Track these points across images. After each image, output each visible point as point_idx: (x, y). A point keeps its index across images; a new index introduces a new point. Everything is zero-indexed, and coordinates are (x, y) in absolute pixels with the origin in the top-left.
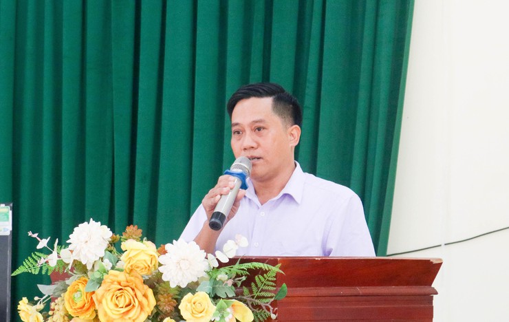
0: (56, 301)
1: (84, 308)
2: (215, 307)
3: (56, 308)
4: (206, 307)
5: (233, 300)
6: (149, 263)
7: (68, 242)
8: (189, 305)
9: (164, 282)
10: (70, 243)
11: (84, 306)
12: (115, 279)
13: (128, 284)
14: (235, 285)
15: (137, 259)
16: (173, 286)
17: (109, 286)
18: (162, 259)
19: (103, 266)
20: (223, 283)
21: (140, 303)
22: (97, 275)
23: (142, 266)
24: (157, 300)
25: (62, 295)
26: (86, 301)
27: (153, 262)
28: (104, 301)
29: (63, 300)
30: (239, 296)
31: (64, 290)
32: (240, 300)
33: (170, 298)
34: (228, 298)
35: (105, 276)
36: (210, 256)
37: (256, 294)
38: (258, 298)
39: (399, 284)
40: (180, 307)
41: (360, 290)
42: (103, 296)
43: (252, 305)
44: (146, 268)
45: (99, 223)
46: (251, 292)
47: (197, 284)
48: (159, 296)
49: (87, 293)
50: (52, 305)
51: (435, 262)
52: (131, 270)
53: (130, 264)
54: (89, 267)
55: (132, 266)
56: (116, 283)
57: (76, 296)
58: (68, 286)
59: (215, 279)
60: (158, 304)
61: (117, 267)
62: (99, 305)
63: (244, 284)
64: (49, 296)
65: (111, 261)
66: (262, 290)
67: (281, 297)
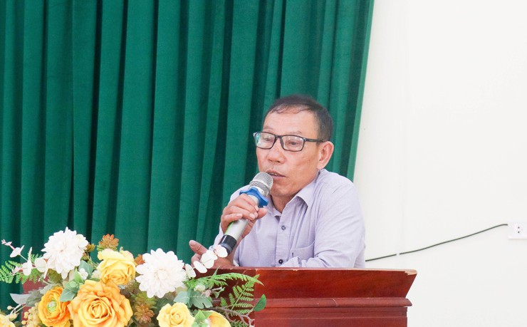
0: (30, 310)
1: (59, 318)
2: (194, 318)
3: (30, 317)
4: (185, 319)
5: (210, 311)
6: (126, 273)
7: (43, 250)
8: (167, 316)
9: (141, 292)
10: (45, 252)
11: (58, 316)
12: (92, 289)
13: (103, 294)
14: (212, 296)
15: (113, 269)
16: (150, 296)
17: (85, 297)
18: (140, 269)
19: (79, 276)
20: (201, 293)
21: (117, 313)
22: (73, 285)
23: (119, 276)
24: (134, 311)
25: (36, 304)
26: (61, 311)
27: (131, 272)
28: (80, 312)
29: (37, 309)
30: (216, 307)
31: (38, 299)
32: (217, 311)
33: (147, 308)
34: (205, 309)
35: (81, 286)
36: (188, 266)
37: (233, 305)
38: (236, 308)
40: (158, 318)
41: (336, 301)
42: (79, 306)
43: (230, 315)
44: (123, 278)
45: (75, 232)
46: (229, 302)
47: (174, 294)
48: (136, 306)
49: (62, 303)
50: (26, 314)
51: (409, 273)
52: (108, 280)
53: (107, 274)
54: (64, 277)
55: (108, 276)
56: (92, 293)
57: (50, 305)
58: (42, 295)
59: (193, 289)
60: (135, 314)
61: (92, 277)
62: (74, 314)
63: (222, 294)
64: (22, 305)
65: (87, 271)
66: (240, 301)
67: (261, 309)
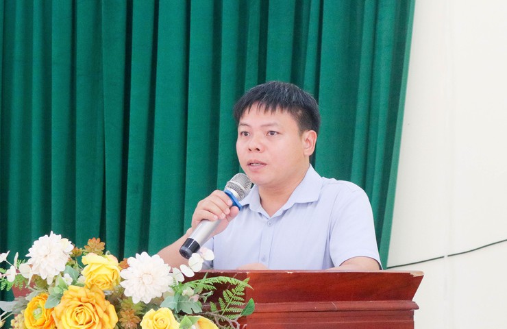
0: (16, 318)
1: (45, 326)
2: (179, 324)
3: (16, 325)
4: (169, 323)
5: (199, 316)
6: (111, 278)
7: (27, 256)
8: (151, 322)
9: (127, 298)
10: (30, 258)
11: (44, 323)
12: (75, 294)
13: (87, 300)
14: (201, 300)
15: (97, 274)
16: (136, 301)
17: (68, 303)
18: (124, 273)
19: (63, 282)
20: (189, 298)
21: (101, 319)
22: (57, 291)
23: (103, 281)
24: (119, 317)
25: (22, 312)
26: (46, 318)
27: (115, 278)
28: (63, 319)
29: (23, 317)
30: (205, 313)
31: (24, 307)
32: (207, 316)
33: (133, 315)
34: (194, 314)
35: (65, 291)
36: (175, 270)
37: (224, 310)
38: (226, 313)
39: (378, 298)
40: (141, 324)
41: (335, 305)
42: (62, 313)
43: (220, 321)
44: (107, 283)
45: (60, 235)
46: (219, 307)
47: (162, 299)
48: (122, 312)
49: (47, 310)
50: (12, 321)
51: (415, 275)
52: (92, 286)
53: (91, 279)
54: (50, 282)
55: (92, 281)
56: (76, 299)
57: (36, 312)
58: (28, 302)
59: (181, 294)
60: (120, 320)
61: (78, 282)
62: (58, 322)
63: (210, 299)
64: (8, 313)
65: (71, 276)
66: (230, 306)
67: (248, 313)
